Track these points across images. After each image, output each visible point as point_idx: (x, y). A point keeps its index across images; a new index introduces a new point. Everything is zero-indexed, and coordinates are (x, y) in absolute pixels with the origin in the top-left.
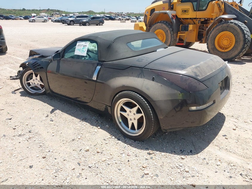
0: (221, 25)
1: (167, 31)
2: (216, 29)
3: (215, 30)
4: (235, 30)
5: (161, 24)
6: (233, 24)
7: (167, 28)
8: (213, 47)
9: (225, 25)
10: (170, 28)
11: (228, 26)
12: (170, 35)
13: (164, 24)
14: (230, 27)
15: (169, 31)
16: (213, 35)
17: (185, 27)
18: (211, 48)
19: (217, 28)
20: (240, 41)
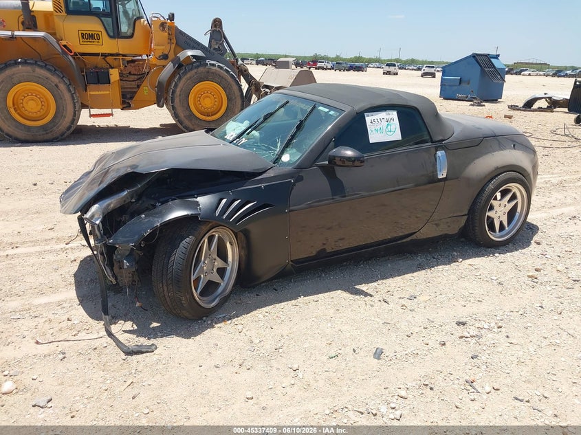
0: (195, 70)
1: (57, 86)
2: (186, 77)
3: (183, 80)
4: (222, 77)
5: (29, 68)
6: (216, 68)
7: (55, 79)
8: (188, 113)
9: (201, 69)
10: (62, 78)
11: (208, 72)
12: (67, 96)
13: (41, 67)
14: (213, 73)
15: (62, 86)
16: (182, 89)
17: (98, 75)
18: (184, 116)
19: (188, 75)
20: (235, 98)
